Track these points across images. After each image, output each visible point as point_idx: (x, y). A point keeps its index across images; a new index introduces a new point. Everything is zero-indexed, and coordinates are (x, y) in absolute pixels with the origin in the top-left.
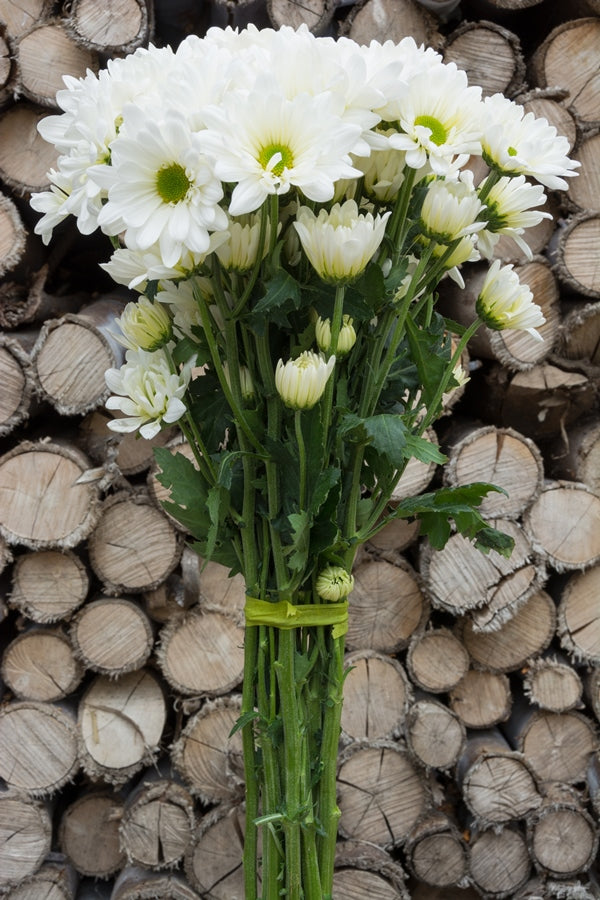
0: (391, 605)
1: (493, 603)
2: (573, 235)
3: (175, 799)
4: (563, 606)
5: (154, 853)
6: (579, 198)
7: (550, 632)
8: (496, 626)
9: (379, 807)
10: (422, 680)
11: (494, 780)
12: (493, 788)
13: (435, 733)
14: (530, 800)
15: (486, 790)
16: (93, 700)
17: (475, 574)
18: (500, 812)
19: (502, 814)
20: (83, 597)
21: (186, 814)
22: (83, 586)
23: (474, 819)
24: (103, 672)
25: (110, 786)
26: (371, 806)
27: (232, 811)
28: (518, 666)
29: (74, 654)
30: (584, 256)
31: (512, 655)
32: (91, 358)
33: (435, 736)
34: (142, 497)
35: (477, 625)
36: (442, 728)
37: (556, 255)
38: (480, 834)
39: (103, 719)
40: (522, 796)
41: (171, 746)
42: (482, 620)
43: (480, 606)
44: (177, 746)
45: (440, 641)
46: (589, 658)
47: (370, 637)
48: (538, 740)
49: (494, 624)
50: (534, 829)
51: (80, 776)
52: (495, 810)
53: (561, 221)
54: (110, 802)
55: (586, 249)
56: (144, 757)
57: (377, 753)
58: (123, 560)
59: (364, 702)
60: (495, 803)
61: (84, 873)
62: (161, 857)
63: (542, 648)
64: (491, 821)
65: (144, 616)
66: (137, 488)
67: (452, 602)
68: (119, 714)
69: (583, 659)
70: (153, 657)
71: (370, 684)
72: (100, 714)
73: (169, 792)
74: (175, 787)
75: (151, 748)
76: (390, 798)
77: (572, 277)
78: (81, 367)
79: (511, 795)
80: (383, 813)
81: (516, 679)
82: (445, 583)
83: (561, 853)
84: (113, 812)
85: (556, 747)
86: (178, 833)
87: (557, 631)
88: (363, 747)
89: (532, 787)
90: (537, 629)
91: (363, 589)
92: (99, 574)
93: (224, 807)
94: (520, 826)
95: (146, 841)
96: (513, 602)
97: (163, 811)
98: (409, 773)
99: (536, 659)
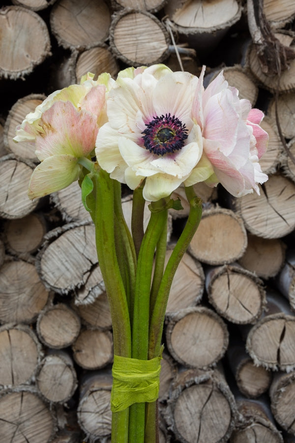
0: (28, 290)
1: (88, 284)
2: (119, 26)
8: (91, 300)
9: (22, 433)
10: (48, 341)
11: (98, 407)
13: (54, 378)
15: (93, 415)
17: (74, 264)
18: (104, 429)
19: (105, 430)
23: (85, 435)
26: (17, 433)
30: (128, 40)
33: (55, 380)
35: (79, 300)
36: (59, 374)
42: (81, 296)
43: (79, 287)
45: (58, 313)
47: (15, 313)
49: (90, 298)
52: (100, 428)
55: (128, 35)
57: (18, 395)
59: (8, 360)
60: (100, 423)
64: (98, 436)
67: (59, 286)
71: (12, 348)
76: (29, 426)
77: (121, 55)
80: (25, 437)
82: (53, 273)
88: (9, 392)
91: (8, 281)
96: (102, 282)
98: (41, 407)
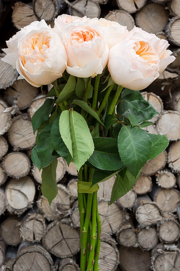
3: (39, 219)
4: (169, 153)
5: (32, 237)
6: (176, 11)
7: (165, 162)
12: (146, 214)
14: (158, 218)
16: (10, 186)
20: (6, 152)
21: (42, 224)
22: (6, 148)
24: (13, 177)
25: (17, 215)
27: (58, 223)
28: (154, 173)
29: (4, 171)
31: (152, 170)
32: (7, 69)
34: (26, 117)
37: (168, 32)
38: (142, 229)
39: (14, 193)
40: (155, 217)
41: (37, 202)
44: (39, 202)
46: (178, 170)
48: (161, 198)
50: (159, 227)
51: (6, 212)
53: (170, 19)
54: (17, 221)
56: (28, 205)
58: (20, 139)
61: (8, 244)
62: (34, 238)
63: (162, 167)
65: (27, 158)
66: (25, 114)
68: (19, 191)
69: (176, 171)
70: (31, 171)
72: (13, 191)
73: (37, 217)
74: (39, 215)
75: (30, 202)
78: (4, 72)
79: (152, 216)
81: (154, 178)
83: (168, 235)
84: (18, 224)
85: (167, 200)
86: (40, 230)
87: (167, 162)
89: (159, 214)
90: (161, 161)
92: (12, 144)
93: (55, 222)
94: (155, 226)
95: (29, 233)
97: (35, 223)
99: (160, 171)
